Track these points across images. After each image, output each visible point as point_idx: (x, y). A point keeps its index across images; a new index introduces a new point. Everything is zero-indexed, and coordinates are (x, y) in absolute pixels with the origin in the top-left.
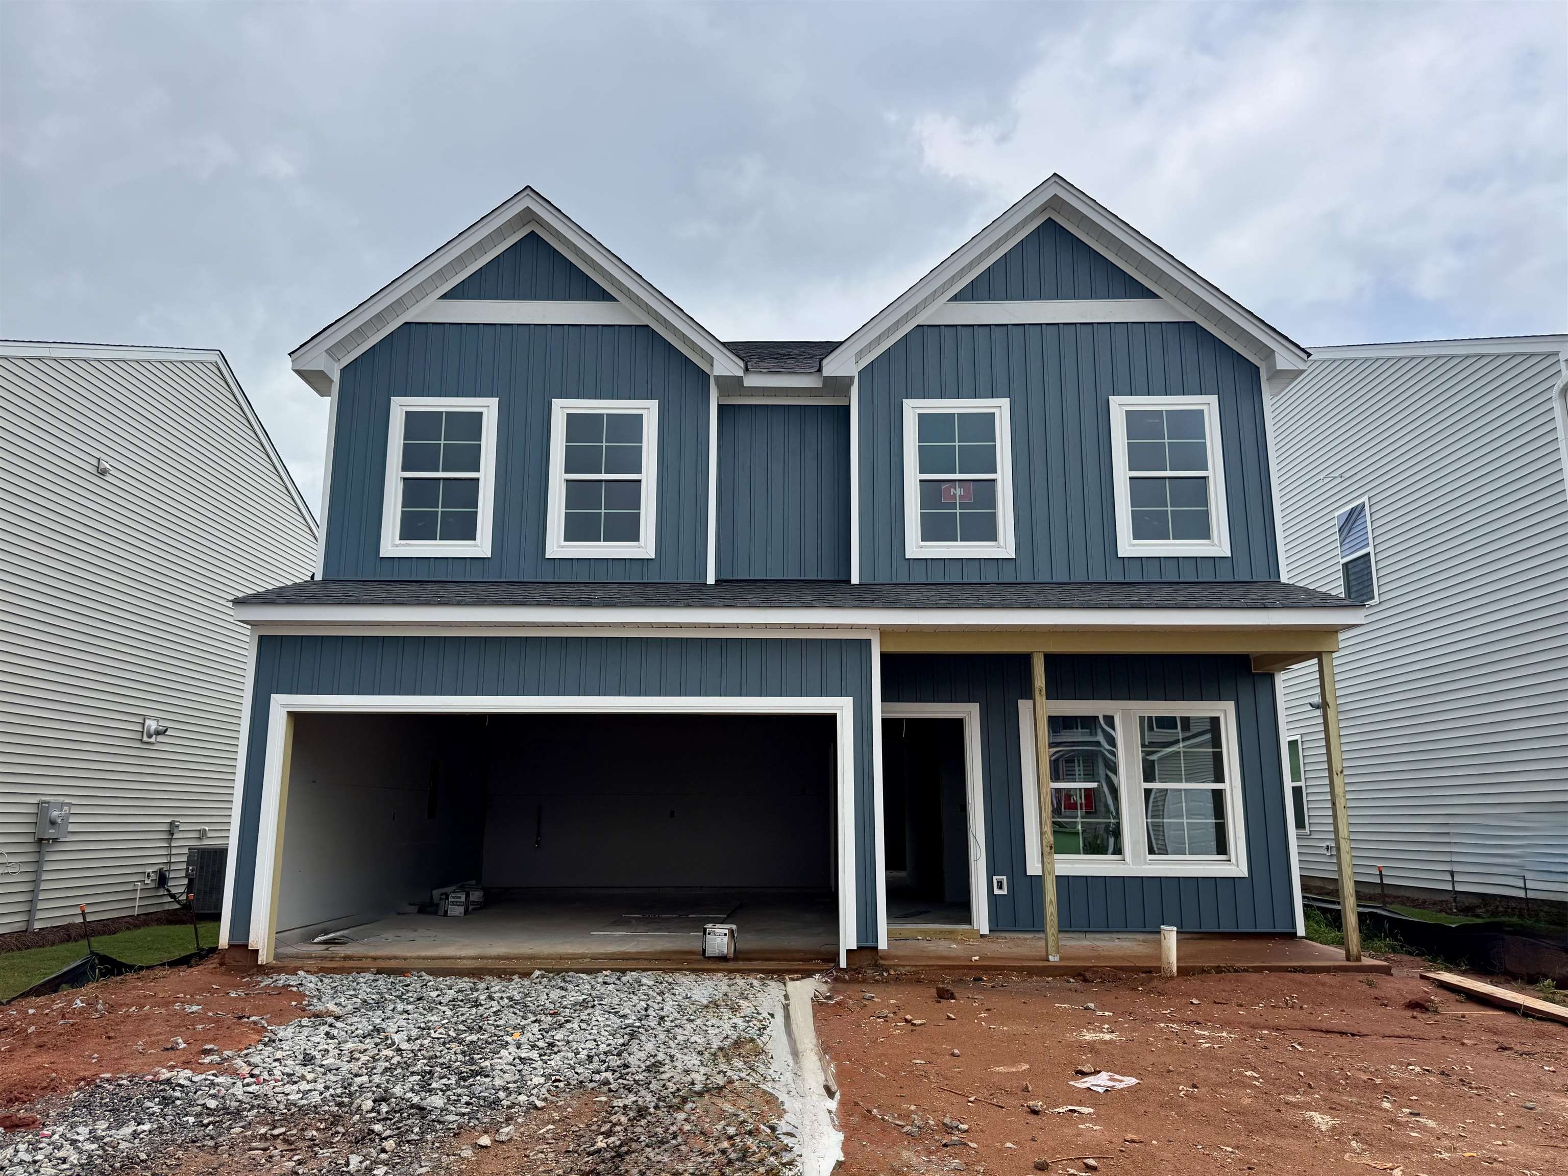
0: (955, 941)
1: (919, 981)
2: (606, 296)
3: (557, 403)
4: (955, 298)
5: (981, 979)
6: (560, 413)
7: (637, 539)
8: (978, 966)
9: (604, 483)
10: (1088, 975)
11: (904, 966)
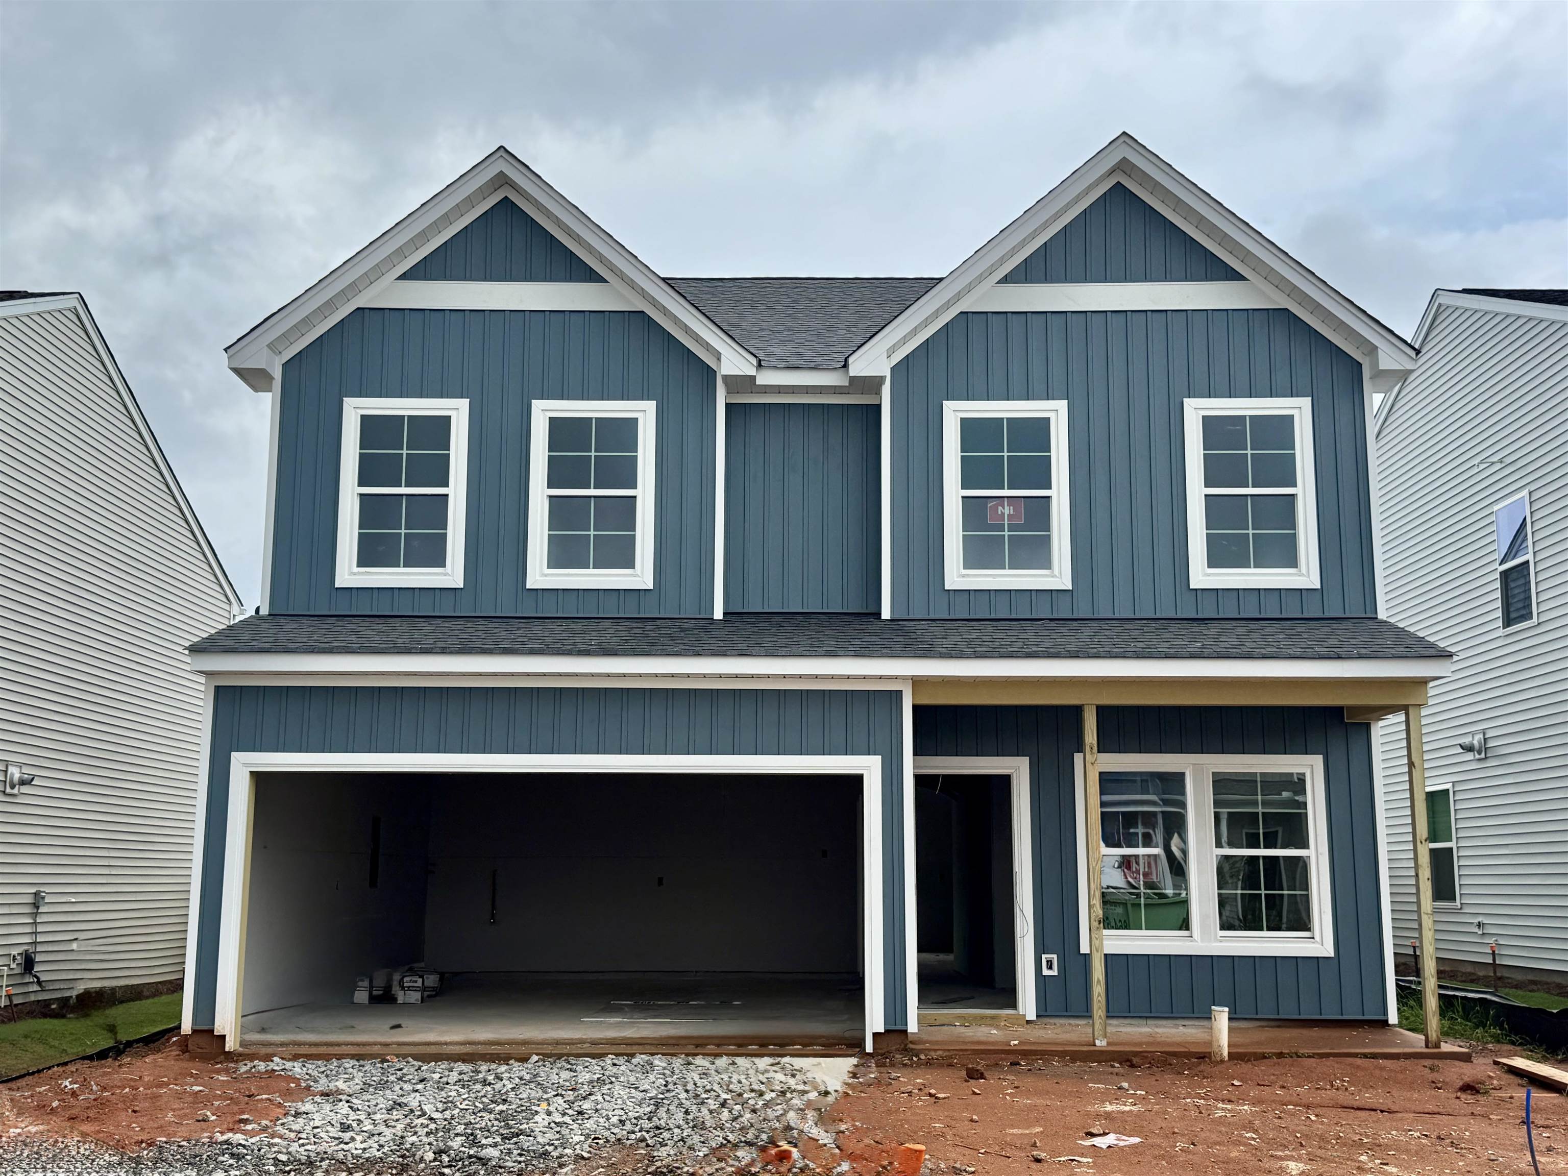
0: (997, 1027)
1: (950, 1065)
2: (592, 276)
3: (538, 405)
4: (1005, 280)
5: (1019, 1064)
6: (542, 417)
7: (633, 567)
8: (1016, 1050)
9: (592, 499)
10: (1135, 1060)
11: (935, 1050)
